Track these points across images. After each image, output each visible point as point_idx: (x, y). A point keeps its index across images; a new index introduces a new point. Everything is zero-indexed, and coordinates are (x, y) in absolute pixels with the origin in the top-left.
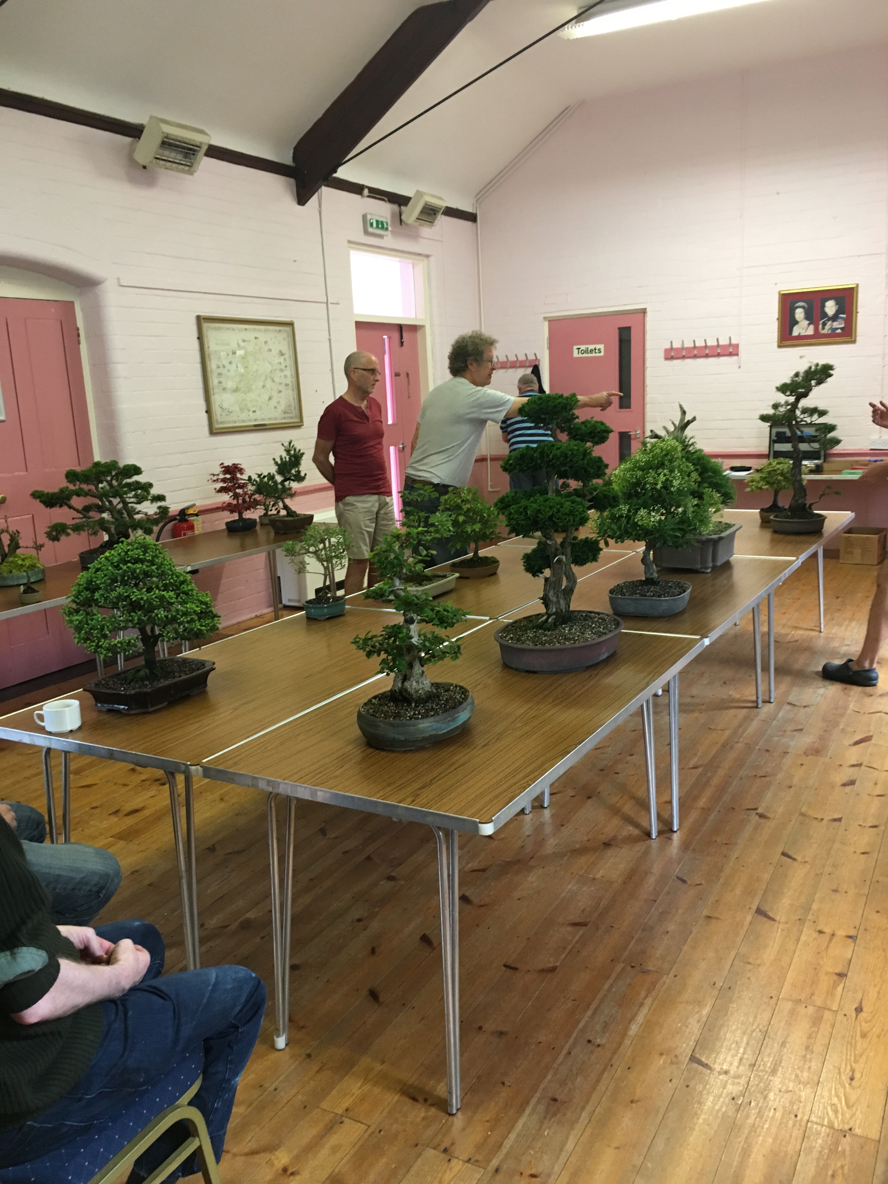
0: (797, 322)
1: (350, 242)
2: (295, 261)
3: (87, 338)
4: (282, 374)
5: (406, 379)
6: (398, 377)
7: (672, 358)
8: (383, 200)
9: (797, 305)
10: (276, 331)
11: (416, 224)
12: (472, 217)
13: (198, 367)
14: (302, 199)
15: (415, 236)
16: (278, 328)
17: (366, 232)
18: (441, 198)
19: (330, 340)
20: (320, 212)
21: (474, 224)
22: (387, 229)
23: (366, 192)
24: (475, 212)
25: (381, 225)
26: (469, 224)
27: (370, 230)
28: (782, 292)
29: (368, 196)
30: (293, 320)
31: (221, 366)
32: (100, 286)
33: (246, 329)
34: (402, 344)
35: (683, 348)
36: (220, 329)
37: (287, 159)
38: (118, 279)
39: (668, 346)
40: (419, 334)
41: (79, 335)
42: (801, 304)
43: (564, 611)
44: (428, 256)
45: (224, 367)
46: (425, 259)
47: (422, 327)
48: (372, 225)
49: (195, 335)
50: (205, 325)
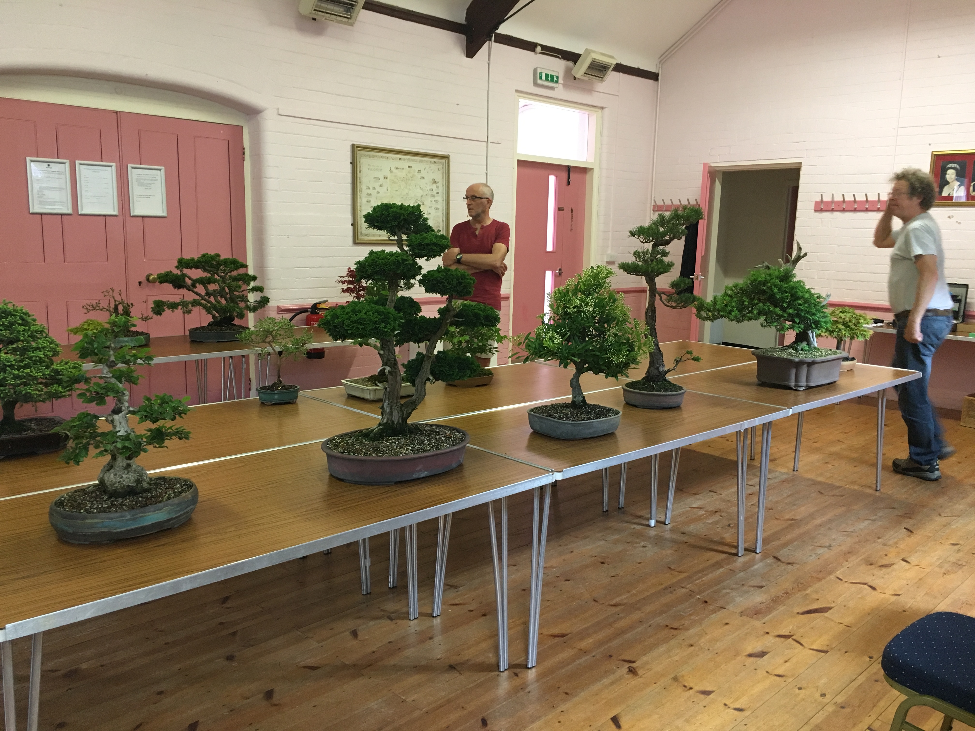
0: (947, 183)
1: (517, 91)
2: (457, 105)
3: (251, 156)
4: (433, 199)
5: (570, 214)
6: (561, 212)
7: (822, 210)
8: (558, 57)
9: (949, 166)
10: (431, 162)
11: (586, 78)
12: (654, 77)
13: (349, 187)
14: (471, 52)
15: (590, 90)
16: (433, 160)
17: (535, 84)
18: (612, 57)
19: (487, 174)
20: (489, 64)
21: (656, 82)
22: (557, 82)
23: (539, 49)
24: (657, 72)
25: (550, 78)
26: (650, 82)
27: (539, 82)
28: (935, 153)
29: (540, 53)
30: (450, 154)
31: (371, 188)
32: (261, 114)
33: (400, 159)
34: (569, 183)
35: (833, 202)
36: (374, 157)
37: (460, 18)
38: (278, 109)
39: (819, 199)
40: (588, 176)
41: (244, 154)
42: (953, 165)
43: (396, 423)
44: (602, 108)
45: (374, 188)
46: (600, 111)
47: (592, 169)
48: (541, 78)
49: (349, 160)
50: (359, 153)
